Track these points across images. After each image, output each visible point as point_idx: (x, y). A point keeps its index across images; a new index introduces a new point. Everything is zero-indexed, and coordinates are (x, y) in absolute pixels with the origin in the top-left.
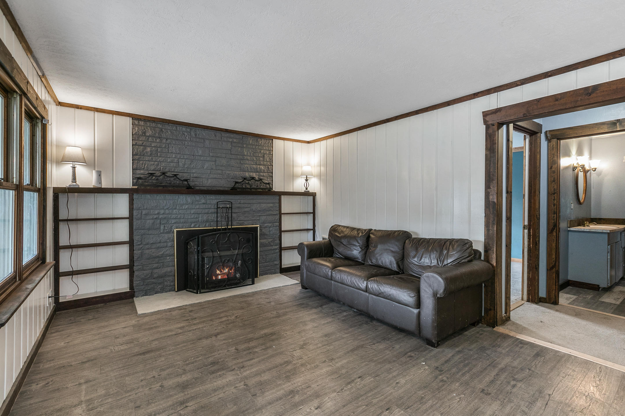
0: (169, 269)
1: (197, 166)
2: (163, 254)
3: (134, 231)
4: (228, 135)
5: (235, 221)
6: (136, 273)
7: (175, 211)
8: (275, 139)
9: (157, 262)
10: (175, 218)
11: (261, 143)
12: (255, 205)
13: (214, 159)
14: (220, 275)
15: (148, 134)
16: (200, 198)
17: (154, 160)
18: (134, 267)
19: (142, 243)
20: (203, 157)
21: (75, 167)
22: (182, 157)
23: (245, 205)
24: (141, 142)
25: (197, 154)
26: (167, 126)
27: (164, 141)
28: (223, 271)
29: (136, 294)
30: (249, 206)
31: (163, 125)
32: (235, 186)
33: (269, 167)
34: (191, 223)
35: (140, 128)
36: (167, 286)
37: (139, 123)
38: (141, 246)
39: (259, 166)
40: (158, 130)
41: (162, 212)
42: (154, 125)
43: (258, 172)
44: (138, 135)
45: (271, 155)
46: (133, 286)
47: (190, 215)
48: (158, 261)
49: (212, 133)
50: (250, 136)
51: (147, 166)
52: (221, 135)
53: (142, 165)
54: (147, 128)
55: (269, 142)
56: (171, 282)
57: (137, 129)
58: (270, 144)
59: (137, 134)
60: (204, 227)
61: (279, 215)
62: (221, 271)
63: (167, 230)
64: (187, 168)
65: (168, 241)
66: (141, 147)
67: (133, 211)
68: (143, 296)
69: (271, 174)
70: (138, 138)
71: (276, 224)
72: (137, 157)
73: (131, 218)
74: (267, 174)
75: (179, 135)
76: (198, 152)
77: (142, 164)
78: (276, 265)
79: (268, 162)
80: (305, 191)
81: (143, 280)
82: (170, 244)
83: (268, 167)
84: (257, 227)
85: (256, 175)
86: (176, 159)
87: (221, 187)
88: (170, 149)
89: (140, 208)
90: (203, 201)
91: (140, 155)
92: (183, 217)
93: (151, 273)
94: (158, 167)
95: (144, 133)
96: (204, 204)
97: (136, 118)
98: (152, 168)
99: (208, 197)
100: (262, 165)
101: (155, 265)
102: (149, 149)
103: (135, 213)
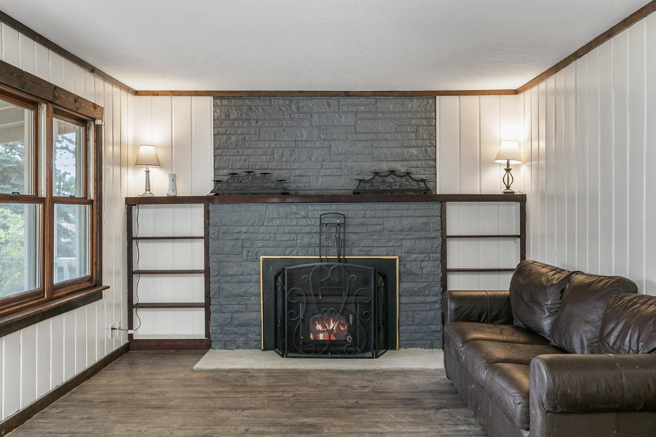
0: (254, 315)
1: (300, 157)
2: (245, 292)
3: (210, 255)
4: (350, 100)
5: (356, 247)
6: (213, 315)
7: (262, 228)
8: (440, 95)
9: (238, 302)
10: (262, 240)
11: (412, 106)
12: (391, 220)
13: (327, 144)
14: (322, 332)
15: (232, 117)
16: (298, 209)
17: (240, 153)
18: (211, 306)
19: (219, 274)
20: (309, 143)
21: (148, 171)
22: (278, 146)
23: (374, 219)
24: (224, 130)
25: (300, 139)
26: (257, 101)
27: (254, 123)
28: (327, 326)
29: (213, 344)
30: (381, 221)
31: (252, 101)
32: (358, 186)
33: (428, 149)
34: (286, 247)
35: (223, 109)
36: (251, 340)
37: (221, 102)
38: (218, 278)
39: (407, 150)
40: (245, 109)
41: (244, 229)
42: (240, 102)
43: (405, 160)
44: (221, 119)
45: (433, 128)
46: (209, 333)
47: (283, 235)
48: (240, 302)
49: (323, 101)
50: (390, 97)
51: (232, 163)
52: (339, 102)
53: (226, 162)
54: (231, 109)
55: (428, 103)
56: (257, 335)
57: (219, 111)
58: (431, 106)
59: (219, 118)
60: (305, 256)
61: (441, 239)
62: (324, 326)
63: (252, 258)
64: (285, 161)
65: (253, 273)
66: (225, 137)
67: (208, 227)
68: (221, 348)
69: (432, 163)
70: (221, 123)
71: (435, 255)
72: (219, 151)
73: (206, 238)
74: (424, 162)
75: (274, 113)
76: (302, 136)
77: (226, 160)
78: (435, 332)
79: (427, 139)
80: (504, 193)
81: (221, 326)
82: (255, 278)
83: (426, 150)
84: (395, 259)
85: (402, 166)
86: (270, 150)
87: (340, 190)
88: (262, 134)
89: (217, 223)
90: (303, 213)
91: (224, 148)
92: (273, 239)
93: (231, 317)
94: (246, 164)
95: (228, 116)
96: (304, 217)
97: (217, 95)
98: (238, 165)
99: (310, 207)
100: (414, 147)
101: (237, 307)
102: (234, 138)
103: (211, 231)
